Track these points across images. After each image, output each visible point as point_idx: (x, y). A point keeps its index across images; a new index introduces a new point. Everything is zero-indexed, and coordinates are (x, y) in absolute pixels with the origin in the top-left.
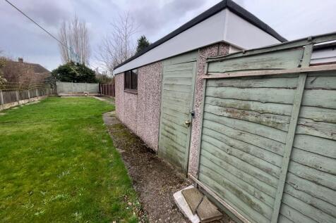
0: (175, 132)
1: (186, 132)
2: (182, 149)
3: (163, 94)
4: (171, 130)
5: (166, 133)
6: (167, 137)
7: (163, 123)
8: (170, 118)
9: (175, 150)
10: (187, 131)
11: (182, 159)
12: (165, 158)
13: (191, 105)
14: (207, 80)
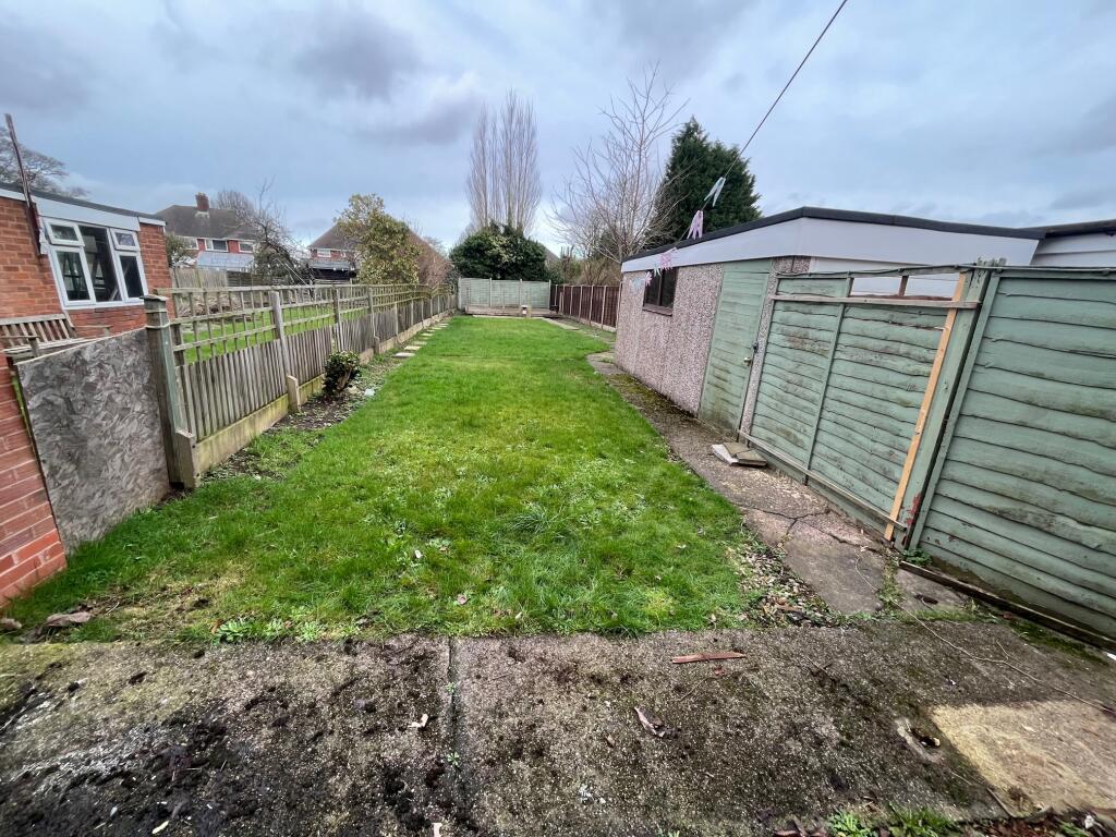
0: (728, 377)
1: (743, 375)
2: (735, 401)
3: (719, 317)
4: (723, 375)
5: (715, 381)
6: (716, 386)
7: (712, 365)
8: (724, 355)
9: (725, 404)
10: (745, 373)
11: (733, 416)
12: (709, 420)
13: (756, 334)
14: (776, 301)
